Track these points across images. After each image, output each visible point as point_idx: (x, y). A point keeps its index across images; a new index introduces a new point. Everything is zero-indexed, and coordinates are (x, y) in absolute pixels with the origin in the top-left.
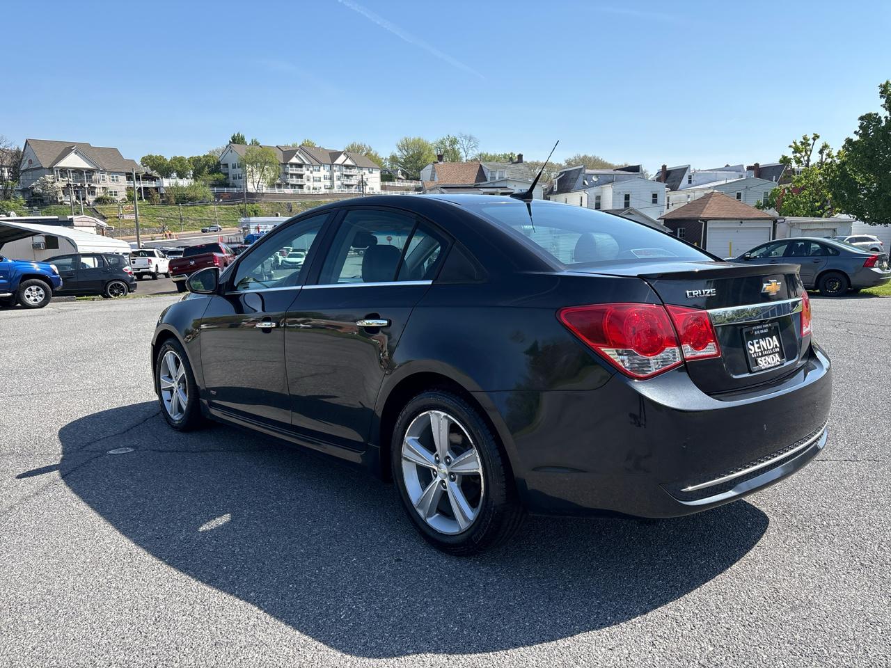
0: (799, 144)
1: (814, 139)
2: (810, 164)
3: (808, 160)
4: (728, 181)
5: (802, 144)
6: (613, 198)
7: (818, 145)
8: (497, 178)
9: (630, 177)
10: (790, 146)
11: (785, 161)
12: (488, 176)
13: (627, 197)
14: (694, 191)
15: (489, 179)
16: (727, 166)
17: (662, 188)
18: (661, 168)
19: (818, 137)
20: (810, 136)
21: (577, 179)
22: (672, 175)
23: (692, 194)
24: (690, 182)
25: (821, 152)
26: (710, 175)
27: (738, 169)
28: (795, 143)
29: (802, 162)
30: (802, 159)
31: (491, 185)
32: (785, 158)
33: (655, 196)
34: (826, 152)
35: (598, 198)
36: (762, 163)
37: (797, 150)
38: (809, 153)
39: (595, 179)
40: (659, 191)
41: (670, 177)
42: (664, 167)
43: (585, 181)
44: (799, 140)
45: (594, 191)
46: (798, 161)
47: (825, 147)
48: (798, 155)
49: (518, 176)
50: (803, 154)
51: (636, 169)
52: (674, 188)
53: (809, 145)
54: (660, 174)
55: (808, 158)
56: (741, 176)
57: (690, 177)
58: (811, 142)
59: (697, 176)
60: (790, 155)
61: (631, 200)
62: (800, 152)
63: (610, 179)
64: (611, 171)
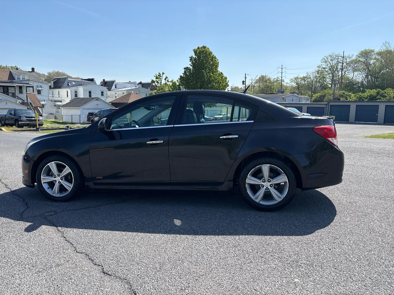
0: (157, 76)
1: (163, 74)
2: (162, 83)
3: (161, 82)
4: (132, 88)
5: (159, 76)
6: (84, 92)
7: (164, 77)
8: (21, 79)
9: (89, 84)
10: (154, 76)
11: (153, 81)
12: (16, 77)
13: (90, 92)
14: (118, 91)
15: (16, 79)
16: (130, 82)
17: (105, 89)
18: (103, 80)
19: (164, 73)
20: (161, 73)
21: (64, 82)
22: (108, 84)
23: (117, 93)
24: (116, 87)
25: (165, 79)
26: (124, 85)
27: (134, 83)
28: (156, 75)
29: (159, 83)
30: (159, 82)
31: (20, 82)
32: (153, 80)
33: (102, 92)
34: (167, 79)
35: (76, 92)
36: (143, 82)
37: (157, 78)
38: (161, 79)
39: (74, 83)
40: (104, 91)
41: (108, 85)
42: (104, 80)
43: (69, 84)
44: (158, 74)
45: (74, 89)
46: (158, 82)
47: (167, 78)
48: (157, 80)
49: (33, 78)
50: (159, 79)
51: (92, 80)
52: (109, 89)
53: (161, 76)
54: (102, 83)
55: (161, 81)
56: (136, 87)
57: (116, 85)
58: (162, 75)
59: (119, 85)
60: (155, 80)
61: (92, 94)
62: (158, 79)
63: (80, 84)
64: (80, 80)
